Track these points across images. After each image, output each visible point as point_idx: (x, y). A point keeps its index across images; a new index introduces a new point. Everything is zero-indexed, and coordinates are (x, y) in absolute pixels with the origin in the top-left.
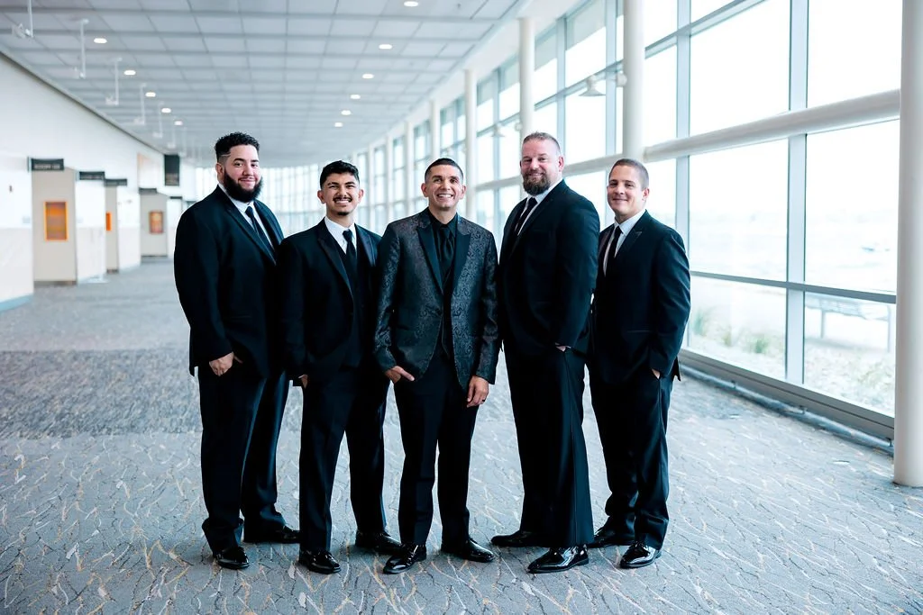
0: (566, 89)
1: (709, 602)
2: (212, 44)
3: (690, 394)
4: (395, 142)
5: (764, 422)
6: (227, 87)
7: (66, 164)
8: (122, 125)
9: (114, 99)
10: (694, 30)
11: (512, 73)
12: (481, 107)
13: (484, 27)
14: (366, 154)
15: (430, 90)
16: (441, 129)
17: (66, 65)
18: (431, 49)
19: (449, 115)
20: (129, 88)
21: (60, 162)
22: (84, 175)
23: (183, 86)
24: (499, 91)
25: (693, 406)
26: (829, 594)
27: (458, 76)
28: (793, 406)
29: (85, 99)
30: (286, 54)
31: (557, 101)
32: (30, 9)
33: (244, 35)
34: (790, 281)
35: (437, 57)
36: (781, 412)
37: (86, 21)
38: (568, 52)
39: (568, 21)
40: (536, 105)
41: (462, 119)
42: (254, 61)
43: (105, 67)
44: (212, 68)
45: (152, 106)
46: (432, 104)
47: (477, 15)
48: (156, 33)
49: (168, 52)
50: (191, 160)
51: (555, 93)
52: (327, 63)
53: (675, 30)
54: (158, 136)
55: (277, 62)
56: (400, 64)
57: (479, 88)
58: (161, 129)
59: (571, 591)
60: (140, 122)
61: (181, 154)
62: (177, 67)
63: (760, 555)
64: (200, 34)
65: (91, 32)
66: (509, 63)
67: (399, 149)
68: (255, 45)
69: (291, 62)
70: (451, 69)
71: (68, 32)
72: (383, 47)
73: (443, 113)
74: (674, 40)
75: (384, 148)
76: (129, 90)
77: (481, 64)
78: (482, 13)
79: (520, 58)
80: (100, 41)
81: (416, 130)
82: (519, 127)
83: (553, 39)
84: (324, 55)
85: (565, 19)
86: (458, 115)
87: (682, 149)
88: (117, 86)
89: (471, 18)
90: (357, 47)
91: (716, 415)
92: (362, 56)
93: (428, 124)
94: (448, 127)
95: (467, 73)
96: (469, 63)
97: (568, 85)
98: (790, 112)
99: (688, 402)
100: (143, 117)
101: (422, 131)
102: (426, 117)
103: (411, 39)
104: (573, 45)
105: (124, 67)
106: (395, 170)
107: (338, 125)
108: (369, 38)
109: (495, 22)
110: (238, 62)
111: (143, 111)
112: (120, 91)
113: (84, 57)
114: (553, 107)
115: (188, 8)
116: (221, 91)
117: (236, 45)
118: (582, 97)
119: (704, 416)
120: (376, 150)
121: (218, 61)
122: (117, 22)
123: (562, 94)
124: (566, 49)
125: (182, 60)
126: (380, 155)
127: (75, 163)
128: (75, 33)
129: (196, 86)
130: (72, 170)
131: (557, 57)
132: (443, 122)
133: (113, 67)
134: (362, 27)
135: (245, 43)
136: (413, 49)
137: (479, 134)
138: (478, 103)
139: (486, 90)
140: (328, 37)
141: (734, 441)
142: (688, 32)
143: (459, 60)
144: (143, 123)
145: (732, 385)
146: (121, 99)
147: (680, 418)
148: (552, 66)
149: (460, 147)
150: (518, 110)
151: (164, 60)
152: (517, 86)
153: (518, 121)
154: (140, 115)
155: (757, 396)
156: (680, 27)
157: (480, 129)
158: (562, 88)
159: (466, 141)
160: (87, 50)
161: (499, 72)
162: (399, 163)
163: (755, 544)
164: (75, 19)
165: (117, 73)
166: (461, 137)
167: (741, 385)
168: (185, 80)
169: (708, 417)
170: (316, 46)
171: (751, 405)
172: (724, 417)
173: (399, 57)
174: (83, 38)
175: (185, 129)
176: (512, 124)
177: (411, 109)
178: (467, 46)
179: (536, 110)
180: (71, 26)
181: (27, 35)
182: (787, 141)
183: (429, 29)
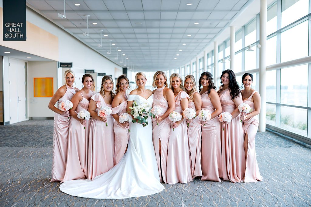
0: (245, 48)
1: (268, 191)
2: (138, 36)
3: (278, 141)
4: (193, 64)
5: (298, 149)
6: (142, 48)
7: (95, 71)
8: (110, 59)
9: (109, 52)
10: (282, 31)
11: (228, 43)
12: (220, 53)
13: (219, 30)
14: (184, 67)
15: (204, 48)
16: (207, 60)
17: (96, 43)
18: (203, 36)
19: (210, 55)
20: (114, 49)
21: (93, 71)
22: (100, 74)
23: (129, 48)
24: (225, 48)
25: (278, 144)
26: (303, 191)
27: (212, 44)
28: (309, 145)
29: (101, 52)
30: (159, 38)
31: (242, 51)
32: (88, 28)
33: (147, 33)
34: (308, 107)
35: (205, 38)
36: (305, 146)
37: (102, 30)
38: (245, 37)
39: (246, 27)
40: (235, 53)
41: (213, 57)
42: (150, 41)
43: (107, 43)
44: (138, 42)
45: (120, 53)
46: (204, 52)
47: (217, 26)
48: (122, 33)
49: (125, 38)
50: (130, 69)
51: (241, 49)
52: (172, 41)
53: (276, 31)
54: (121, 62)
55: (157, 41)
56: (194, 41)
57: (219, 47)
58: (122, 60)
59: (231, 187)
60: (116, 59)
61: (128, 68)
62: (127, 43)
63: (286, 181)
64: (135, 33)
65: (104, 33)
66: (228, 40)
67: (195, 66)
68: (150, 36)
69: (161, 41)
70: (210, 42)
71: (97, 33)
72: (188, 36)
73: (208, 55)
74: (276, 34)
75: (190, 65)
76: (113, 49)
77: (219, 40)
78: (218, 26)
79: (230, 39)
80: (106, 36)
81: (200, 60)
82: (230, 60)
83: (241, 33)
84: (171, 38)
85: (245, 26)
86: (213, 55)
87: (279, 67)
88: (110, 48)
89: (215, 27)
90: (180, 36)
91: (284, 147)
92: (182, 38)
93: (203, 58)
94: (210, 59)
95: (215, 43)
96: (215, 40)
97: (245, 47)
98: (308, 56)
99: (277, 143)
100: (117, 57)
101: (202, 60)
102: (203, 56)
103: (197, 33)
104: (247, 35)
105: (112, 43)
106: (193, 72)
107: (175, 58)
108: (184, 33)
109: (222, 29)
110: (146, 41)
111: (117, 55)
112: (111, 49)
113: (102, 40)
114: (241, 54)
115: (131, 26)
116: (140, 49)
117: (145, 36)
118: (247, 51)
119: (280, 147)
120: (187, 66)
121: (139, 41)
122: (110, 30)
123: (243, 50)
124: (245, 36)
125: (129, 41)
126: (189, 67)
127: (97, 71)
128: (99, 33)
129: (132, 48)
130: (96, 73)
131: (242, 38)
132: (208, 57)
133: (109, 43)
134: (182, 30)
135: (148, 36)
136: (197, 36)
137: (218, 61)
138: (218, 52)
139: (221, 48)
140: (172, 33)
141: (288, 153)
142: (280, 31)
143: (212, 39)
144: (117, 59)
145: (291, 138)
146: (111, 52)
147: (273, 147)
148: (240, 41)
149: (213, 65)
150: (230, 55)
151: (124, 41)
152: (230, 47)
153: (230, 58)
154: (116, 56)
155: (299, 142)
156: (278, 30)
157: (219, 60)
158: (243, 47)
159: (214, 64)
160: (103, 38)
161: (225, 42)
162: (195, 70)
163: (285, 179)
164: (100, 30)
165: (110, 44)
166: (213, 62)
167: (294, 138)
168: (130, 46)
169: (282, 147)
170: (169, 36)
171: (296, 144)
172: (287, 147)
173: (193, 38)
174: (101, 35)
175: (129, 60)
176: (228, 59)
177: (198, 54)
178: (214, 35)
179: (235, 54)
180: (98, 32)
181: (87, 36)
182: (308, 65)
183: (202, 30)
